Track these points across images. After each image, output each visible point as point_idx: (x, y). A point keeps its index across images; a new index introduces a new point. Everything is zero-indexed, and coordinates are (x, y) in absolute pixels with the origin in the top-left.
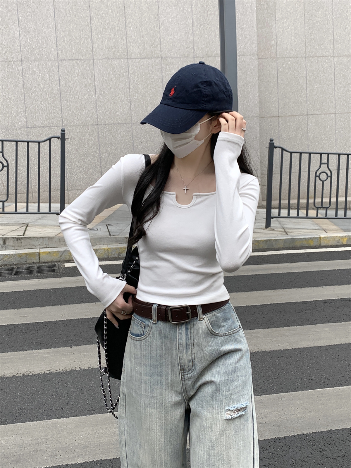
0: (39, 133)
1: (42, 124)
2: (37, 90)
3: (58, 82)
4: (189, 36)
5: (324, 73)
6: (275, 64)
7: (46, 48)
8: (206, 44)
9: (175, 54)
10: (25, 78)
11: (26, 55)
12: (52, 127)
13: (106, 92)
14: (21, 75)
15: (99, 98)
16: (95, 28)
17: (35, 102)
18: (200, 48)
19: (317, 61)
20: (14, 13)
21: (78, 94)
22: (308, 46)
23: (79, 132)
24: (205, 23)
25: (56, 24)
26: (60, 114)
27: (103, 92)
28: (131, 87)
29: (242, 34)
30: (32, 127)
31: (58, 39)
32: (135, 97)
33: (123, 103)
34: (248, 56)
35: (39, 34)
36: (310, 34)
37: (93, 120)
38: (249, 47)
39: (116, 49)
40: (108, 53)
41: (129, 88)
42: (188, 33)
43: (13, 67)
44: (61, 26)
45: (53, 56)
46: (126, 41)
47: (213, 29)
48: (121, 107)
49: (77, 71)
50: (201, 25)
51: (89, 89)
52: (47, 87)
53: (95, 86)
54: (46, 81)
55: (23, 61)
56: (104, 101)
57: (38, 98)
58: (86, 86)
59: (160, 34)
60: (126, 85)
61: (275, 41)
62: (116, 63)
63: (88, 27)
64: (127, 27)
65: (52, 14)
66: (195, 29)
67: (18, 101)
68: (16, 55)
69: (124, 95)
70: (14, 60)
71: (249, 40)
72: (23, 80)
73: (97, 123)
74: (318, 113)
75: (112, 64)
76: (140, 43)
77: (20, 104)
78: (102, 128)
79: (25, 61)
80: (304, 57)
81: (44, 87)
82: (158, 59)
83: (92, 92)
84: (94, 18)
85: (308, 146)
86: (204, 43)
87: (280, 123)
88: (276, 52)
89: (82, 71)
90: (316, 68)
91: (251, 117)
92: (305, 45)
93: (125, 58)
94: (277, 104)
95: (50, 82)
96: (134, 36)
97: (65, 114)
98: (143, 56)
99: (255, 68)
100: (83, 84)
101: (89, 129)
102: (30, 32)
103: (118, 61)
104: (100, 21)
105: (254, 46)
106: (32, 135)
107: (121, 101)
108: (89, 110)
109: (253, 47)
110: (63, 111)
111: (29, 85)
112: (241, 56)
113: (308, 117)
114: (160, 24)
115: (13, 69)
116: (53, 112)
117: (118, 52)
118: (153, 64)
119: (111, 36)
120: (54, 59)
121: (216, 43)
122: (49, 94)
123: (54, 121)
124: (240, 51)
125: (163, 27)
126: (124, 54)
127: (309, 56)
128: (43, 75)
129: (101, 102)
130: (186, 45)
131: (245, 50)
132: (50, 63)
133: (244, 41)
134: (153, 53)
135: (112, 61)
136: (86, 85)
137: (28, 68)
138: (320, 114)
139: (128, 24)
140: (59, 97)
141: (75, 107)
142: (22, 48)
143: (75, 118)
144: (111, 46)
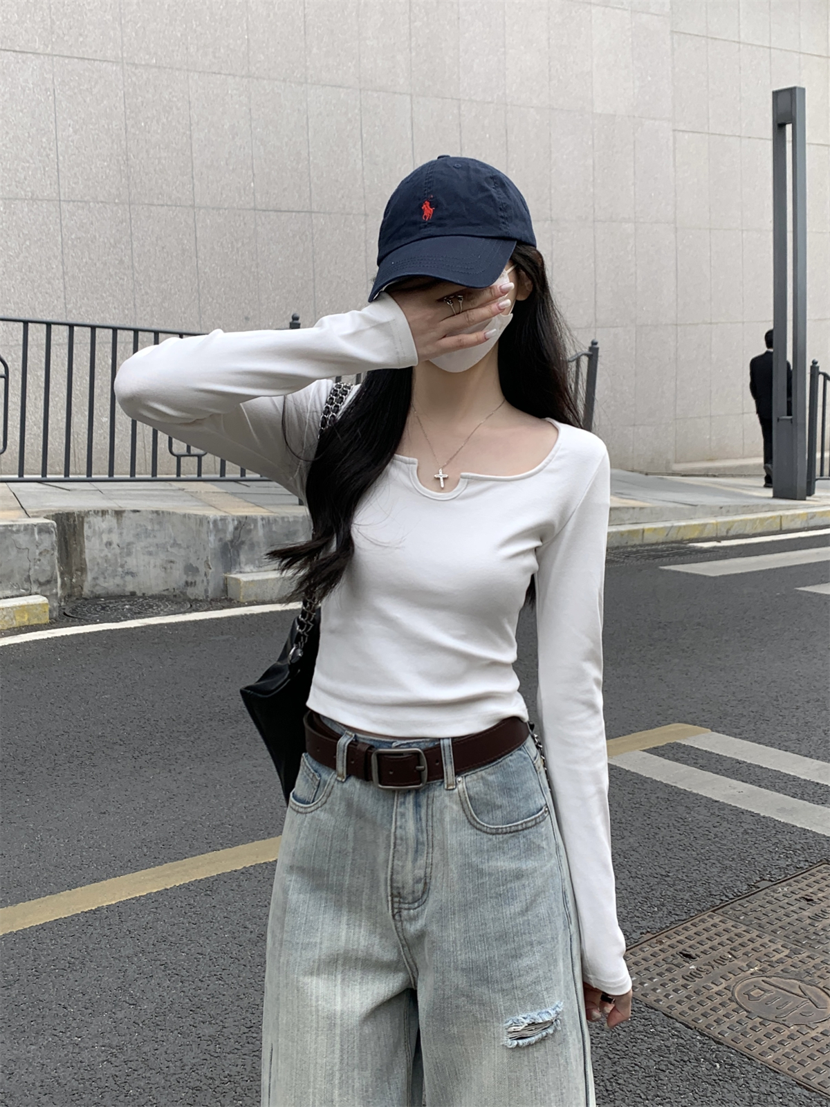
4: (589, 186)
5: (730, 256)
18: (602, 207)
19: (723, 237)
20: (356, 125)
22: (713, 211)
36: (715, 191)
42: (588, 181)
50: (604, 169)
59: (550, 181)
65: (409, 133)
66: (596, 174)
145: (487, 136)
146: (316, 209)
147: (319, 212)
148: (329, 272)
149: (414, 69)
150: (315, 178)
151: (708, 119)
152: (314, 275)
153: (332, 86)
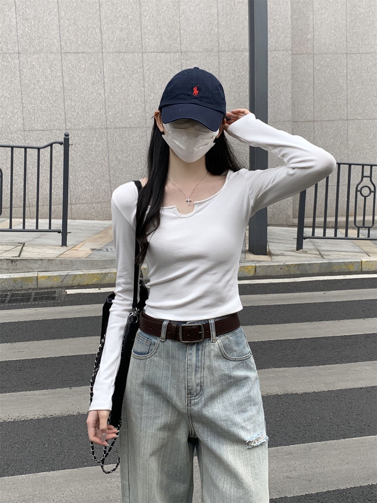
0: (39, 138)
1: (42, 127)
2: (37, 87)
3: (61, 78)
4: (214, 27)
5: (368, 72)
6: (312, 60)
7: (47, 38)
8: (233, 37)
9: (197, 48)
10: (22, 73)
11: (24, 46)
12: (54, 130)
13: (117, 91)
14: (18, 70)
15: (108, 98)
16: (104, 16)
17: (35, 101)
18: (226, 42)
19: (359, 59)
21: (85, 92)
22: (350, 41)
23: (85, 136)
24: (232, 12)
25: (60, 11)
26: (62, 115)
27: (113, 90)
28: (146, 85)
29: (274, 26)
30: (30, 131)
31: (61, 28)
32: (150, 98)
33: (137, 103)
34: (281, 51)
35: (39, 21)
36: (352, 27)
37: (102, 122)
38: (281, 41)
39: (129, 42)
40: (120, 46)
41: (144, 87)
42: (213, 24)
43: (9, 59)
44: (65, 14)
45: (55, 48)
46: (140, 32)
47: (241, 20)
48: (133, 108)
49: (83, 66)
50: (227, 15)
51: (97, 86)
52: (48, 84)
53: (104, 84)
54: (47, 77)
55: (20, 53)
56: (115, 101)
57: (38, 97)
58: (93, 84)
59: (180, 24)
60: (140, 83)
61: (311, 35)
62: (128, 57)
63: (96, 15)
64: (142, 16)
66: (220, 19)
67: (14, 99)
68: (12, 46)
69: (138, 94)
70: (10, 52)
71: (282, 33)
72: (20, 76)
73: (106, 127)
74: (360, 118)
75: (123, 59)
76: (157, 34)
77: (16, 103)
78: (112, 133)
79: (23, 53)
80: (345, 53)
81: (45, 84)
82: (177, 54)
83: (101, 91)
84: (104, 5)
85: (348, 155)
86: (230, 36)
87: (316, 129)
88: (313, 47)
89: (89, 67)
90: (358, 67)
91: (282, 121)
92: (347, 39)
93: (139, 51)
94: (312, 107)
95: (52, 79)
96: (150, 27)
97: (69, 115)
98: (160, 49)
99: (288, 66)
100: (91, 81)
101: (96, 133)
102: (28, 20)
103: (131, 54)
104: (111, 8)
105: (288, 39)
106: (30, 139)
107: (134, 101)
108: (96, 112)
109: (286, 41)
110: (67, 112)
111: (27, 82)
112: (272, 52)
113: (348, 123)
114: (180, 13)
115: (8, 62)
116: (55, 113)
117: (131, 44)
118: (172, 61)
119: (123, 26)
120: (57, 51)
121: (244, 36)
122: (50, 92)
123: (56, 124)
124: (272, 46)
125: (183, 17)
126: (138, 48)
127: (351, 53)
128: (43, 70)
129: (111, 102)
130: (210, 38)
131: (277, 45)
132: (52, 56)
133: (277, 35)
134: (172, 47)
135: (124, 55)
136: (93, 82)
137: (26, 62)
138: (362, 119)
139: (143, 12)
140: (62, 95)
141: (80, 107)
142: (19, 38)
143: (80, 120)
144: (124, 38)
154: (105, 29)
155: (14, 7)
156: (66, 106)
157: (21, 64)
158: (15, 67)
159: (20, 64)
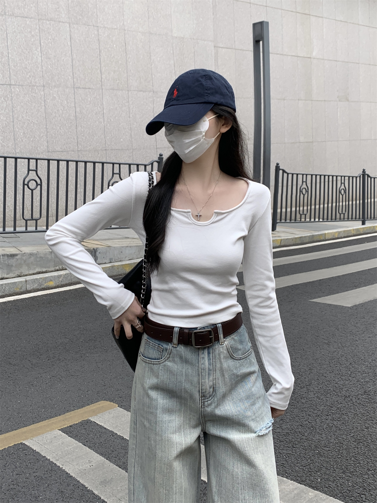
2: (57, 115)
3: (74, 109)
7: (64, 75)
10: (46, 103)
11: (47, 81)
12: (70, 151)
13: (112, 120)
14: (43, 100)
15: (106, 126)
16: (103, 60)
17: (56, 126)
20: (37, 39)
21: (90, 120)
24: (182, 64)
25: (73, 53)
26: (75, 139)
27: (110, 120)
30: (52, 152)
31: (74, 67)
32: (134, 126)
33: (126, 130)
35: (58, 61)
37: (102, 145)
39: (119, 81)
40: (113, 85)
41: (130, 117)
42: (172, 72)
43: (36, 91)
44: (76, 56)
45: (70, 84)
46: (126, 74)
48: (124, 134)
49: (89, 99)
50: (180, 66)
51: (99, 116)
52: (65, 113)
53: (104, 114)
54: (64, 107)
56: (111, 128)
57: (58, 124)
58: (96, 114)
59: (152, 71)
60: (127, 114)
62: (119, 93)
63: (98, 59)
64: (127, 62)
65: (69, 43)
66: (176, 69)
67: (41, 125)
68: (39, 80)
69: (126, 123)
70: (37, 85)
72: (45, 105)
73: (105, 149)
75: (116, 95)
76: (137, 77)
77: (42, 129)
78: (109, 154)
79: (46, 86)
81: (63, 113)
82: (151, 93)
83: (102, 120)
84: (103, 51)
89: (93, 100)
93: (126, 89)
95: (68, 109)
96: (133, 71)
97: (80, 139)
98: (139, 88)
100: (94, 112)
101: (99, 155)
102: (50, 59)
103: (121, 91)
104: (107, 54)
107: (123, 129)
108: (98, 136)
110: (78, 136)
111: (50, 111)
114: (152, 62)
115: (36, 94)
116: (70, 137)
117: (121, 84)
118: (147, 97)
119: (115, 69)
120: (71, 86)
122: (66, 120)
123: (71, 146)
126: (126, 86)
128: (61, 101)
129: (108, 129)
132: (67, 90)
134: (147, 87)
135: (116, 92)
137: (49, 94)
139: (128, 59)
140: (75, 123)
141: (88, 133)
142: (43, 73)
143: (88, 143)
144: (116, 78)
145: (115, 46)
146: (13, 83)
147: (15, 85)
148: (23, 117)
149: (70, 9)
150: (13, 66)
151: (235, 42)
152: (13, 119)
153: (21, 17)
154: (104, 70)
155: (40, 48)
156: (78, 131)
157: (46, 95)
158: (41, 98)
159: (44, 95)
